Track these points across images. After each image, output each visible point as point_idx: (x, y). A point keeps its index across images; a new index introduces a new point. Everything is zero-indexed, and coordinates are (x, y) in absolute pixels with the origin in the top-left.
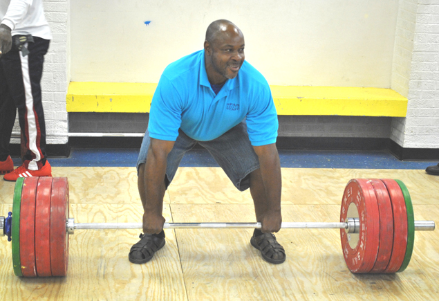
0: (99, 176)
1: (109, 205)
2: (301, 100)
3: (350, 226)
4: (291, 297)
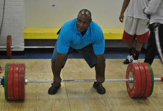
0: (36, 63)
1: (40, 73)
2: (111, 34)
3: (130, 80)
4: (108, 106)
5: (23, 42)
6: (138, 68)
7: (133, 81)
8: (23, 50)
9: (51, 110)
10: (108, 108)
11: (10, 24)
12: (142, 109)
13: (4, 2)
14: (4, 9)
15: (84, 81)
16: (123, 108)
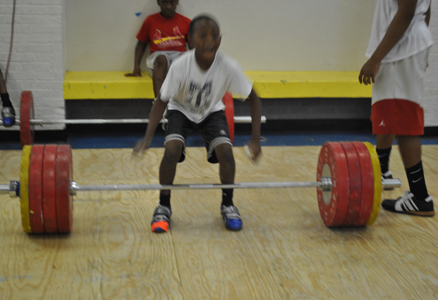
0: (95, 157)
1: (104, 181)
2: (284, 84)
3: (325, 185)
4: (270, 253)
5: (62, 108)
6: (343, 155)
7: (331, 187)
8: (61, 127)
9: (130, 261)
10: (270, 256)
11: (28, 62)
12: (352, 257)
13: (12, 6)
14: (13, 23)
15: (212, 186)
16: (306, 255)
